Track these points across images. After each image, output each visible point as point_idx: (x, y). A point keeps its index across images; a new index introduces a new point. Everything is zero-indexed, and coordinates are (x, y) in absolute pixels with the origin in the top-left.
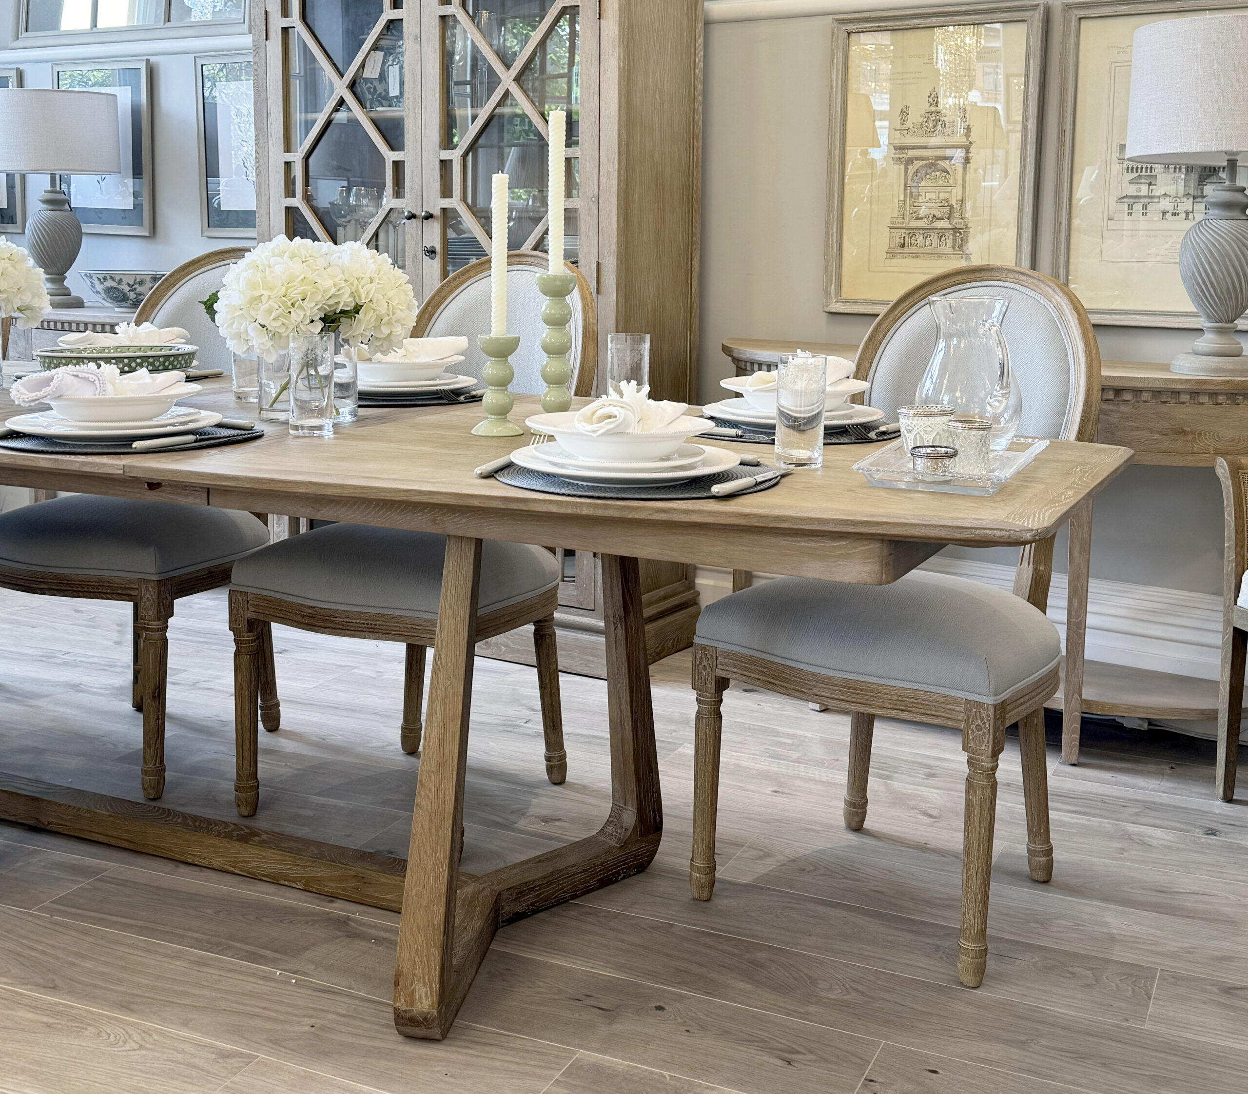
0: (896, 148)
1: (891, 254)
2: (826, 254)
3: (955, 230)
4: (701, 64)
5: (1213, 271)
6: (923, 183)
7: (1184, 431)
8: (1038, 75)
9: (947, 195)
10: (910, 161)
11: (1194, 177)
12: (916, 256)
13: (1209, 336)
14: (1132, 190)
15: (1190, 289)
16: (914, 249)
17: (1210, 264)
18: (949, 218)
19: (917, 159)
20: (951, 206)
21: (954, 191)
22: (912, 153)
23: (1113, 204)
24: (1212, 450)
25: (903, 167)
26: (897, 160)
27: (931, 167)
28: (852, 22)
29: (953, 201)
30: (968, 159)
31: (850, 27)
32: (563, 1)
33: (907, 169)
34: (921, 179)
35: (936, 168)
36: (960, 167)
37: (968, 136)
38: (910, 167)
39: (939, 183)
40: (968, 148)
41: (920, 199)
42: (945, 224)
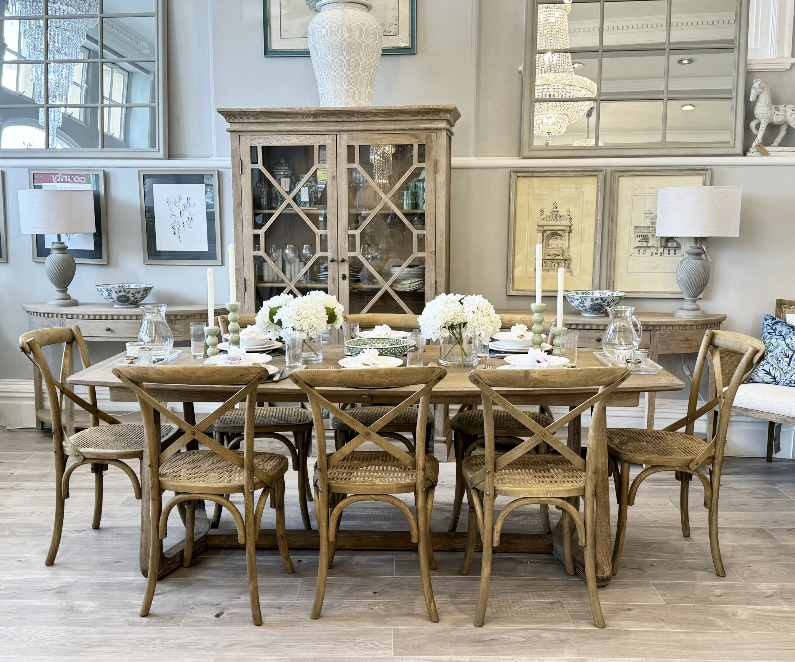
0: (538, 226)
3: (565, 260)
6: (551, 240)
7: (688, 340)
9: (561, 246)
10: (545, 231)
11: (664, 241)
12: (548, 271)
14: (639, 244)
16: (547, 268)
18: (562, 255)
19: (548, 230)
20: (563, 250)
21: (564, 244)
22: (545, 228)
23: (632, 250)
24: (696, 346)
25: (541, 234)
26: (538, 231)
27: (554, 234)
28: (519, 172)
29: (564, 249)
30: (570, 231)
31: (519, 174)
32: (416, 165)
33: (543, 235)
34: (550, 239)
35: (557, 234)
36: (567, 234)
37: (570, 222)
38: (545, 234)
39: (558, 241)
40: (570, 227)
41: (549, 247)
42: (561, 257)
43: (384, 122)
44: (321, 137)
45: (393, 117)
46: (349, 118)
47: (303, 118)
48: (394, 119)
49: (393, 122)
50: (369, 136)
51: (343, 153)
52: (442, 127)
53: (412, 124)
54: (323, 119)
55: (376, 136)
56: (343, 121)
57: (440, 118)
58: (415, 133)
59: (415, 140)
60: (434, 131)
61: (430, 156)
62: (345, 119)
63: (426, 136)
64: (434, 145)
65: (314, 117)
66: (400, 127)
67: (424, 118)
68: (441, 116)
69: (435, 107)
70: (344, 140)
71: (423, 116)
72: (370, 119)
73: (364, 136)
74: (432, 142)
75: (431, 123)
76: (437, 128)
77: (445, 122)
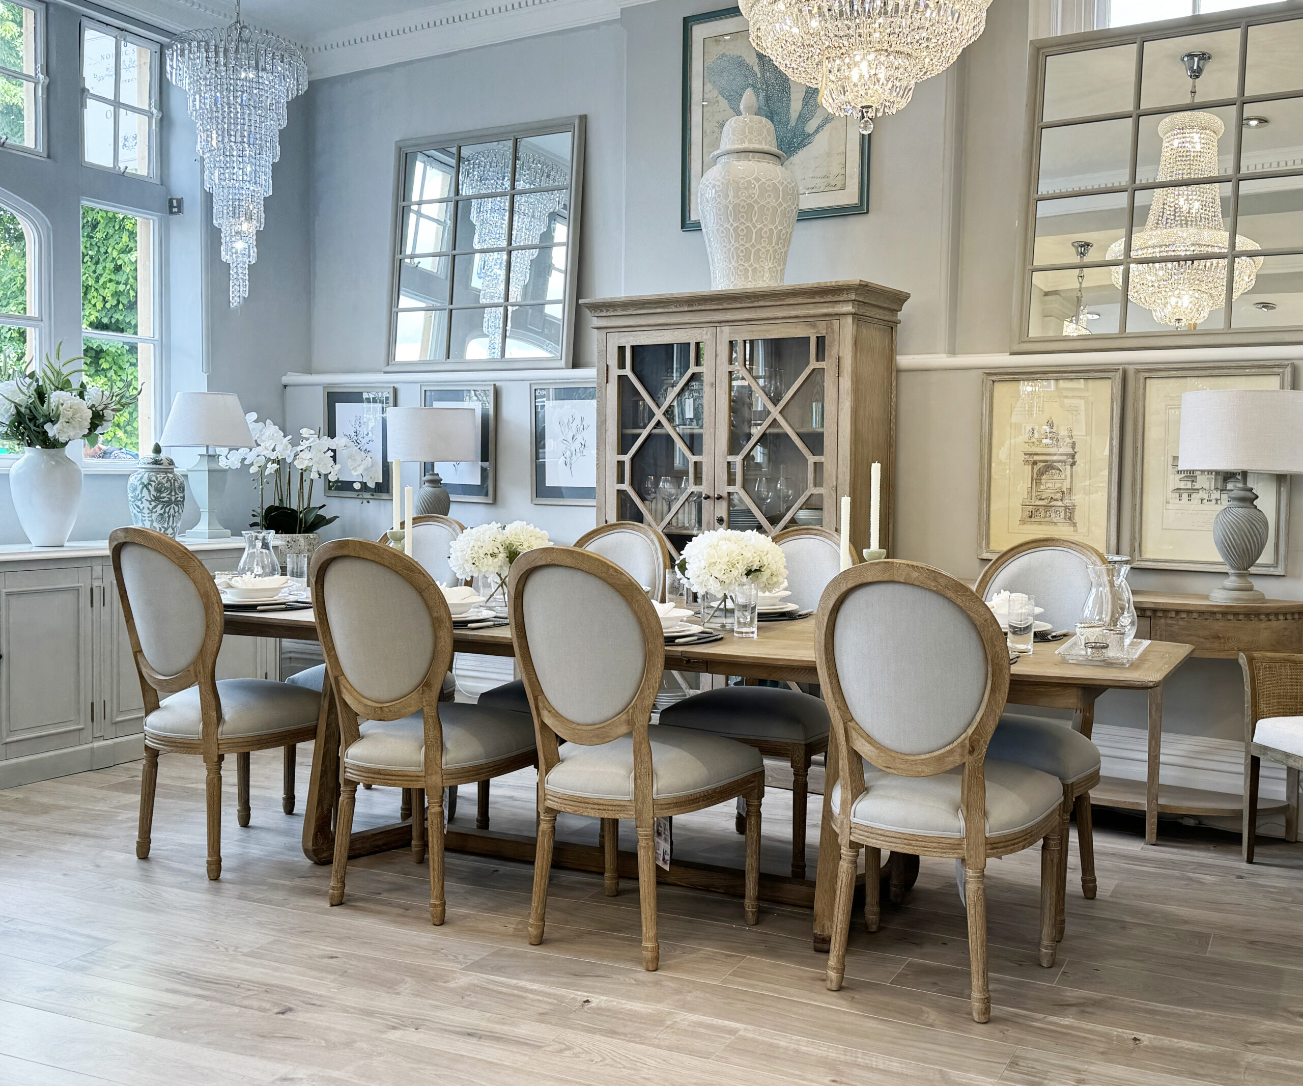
0: (1025, 454)
1: (1023, 522)
2: (979, 521)
3: (1066, 507)
4: (895, 399)
5: (1234, 539)
6: (1044, 477)
7: (1219, 637)
8: (1119, 412)
9: (1060, 485)
10: (1035, 463)
11: (1220, 478)
12: (1040, 523)
13: (1233, 578)
14: (1182, 485)
15: (1220, 550)
16: (1038, 519)
17: (1232, 534)
18: (1061, 500)
19: (1041, 461)
20: (1063, 493)
21: (1065, 483)
22: (1036, 458)
23: (1169, 493)
24: (1236, 648)
25: (1030, 466)
26: (1026, 462)
27: (1049, 467)
28: (995, 374)
29: (1064, 490)
30: (1073, 464)
31: (994, 378)
32: (813, 364)
33: (1033, 468)
34: (1043, 474)
35: (1053, 468)
36: (1068, 467)
37: (1073, 448)
38: (1035, 467)
39: (1055, 477)
40: (1073, 456)
41: (1042, 487)
42: (1060, 503)
43: (773, 308)
44: (698, 331)
45: (783, 300)
46: (730, 304)
47: (676, 306)
48: (784, 303)
49: (785, 307)
50: (755, 328)
51: (724, 350)
52: (845, 312)
53: (808, 309)
54: (700, 308)
55: (764, 327)
56: (724, 309)
57: (842, 299)
58: (812, 320)
59: (812, 331)
60: (837, 317)
61: (832, 352)
62: (725, 306)
63: (827, 325)
64: (836, 336)
65: (689, 305)
66: (793, 313)
67: (822, 300)
68: (844, 297)
69: (833, 284)
70: (726, 334)
71: (821, 297)
72: (756, 304)
73: (749, 328)
74: (833, 332)
75: (833, 307)
76: (839, 312)
77: (851, 304)
